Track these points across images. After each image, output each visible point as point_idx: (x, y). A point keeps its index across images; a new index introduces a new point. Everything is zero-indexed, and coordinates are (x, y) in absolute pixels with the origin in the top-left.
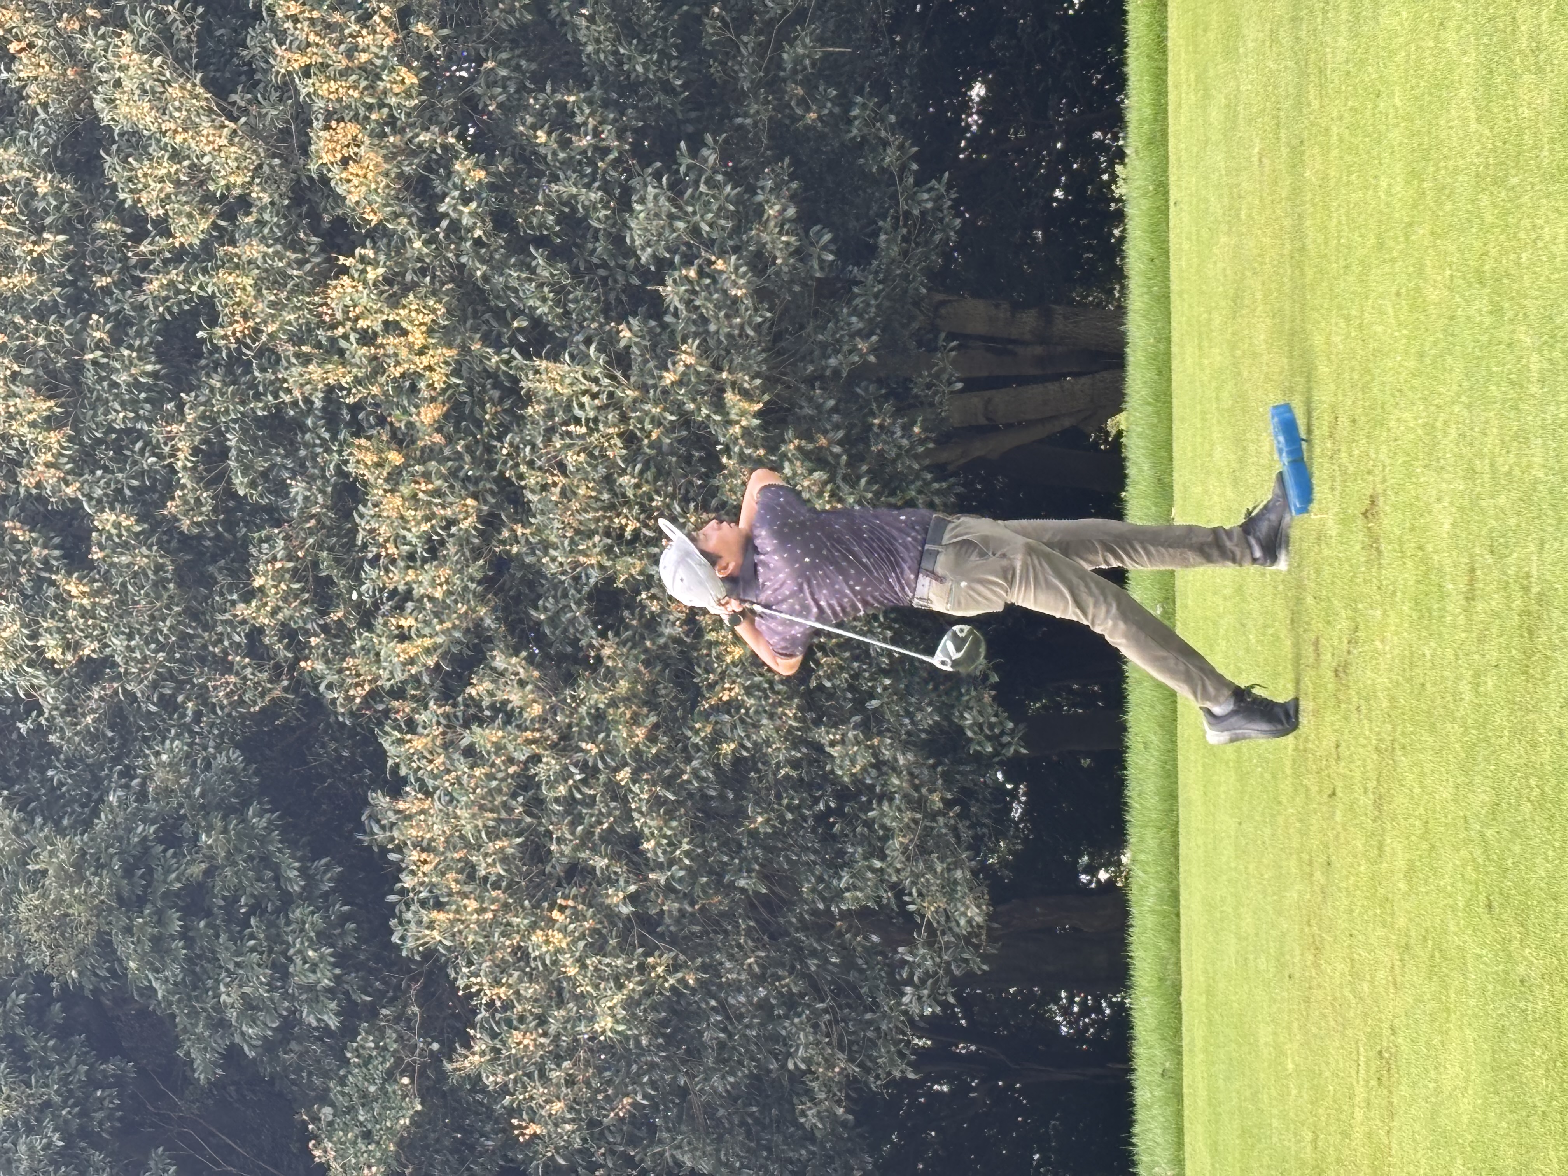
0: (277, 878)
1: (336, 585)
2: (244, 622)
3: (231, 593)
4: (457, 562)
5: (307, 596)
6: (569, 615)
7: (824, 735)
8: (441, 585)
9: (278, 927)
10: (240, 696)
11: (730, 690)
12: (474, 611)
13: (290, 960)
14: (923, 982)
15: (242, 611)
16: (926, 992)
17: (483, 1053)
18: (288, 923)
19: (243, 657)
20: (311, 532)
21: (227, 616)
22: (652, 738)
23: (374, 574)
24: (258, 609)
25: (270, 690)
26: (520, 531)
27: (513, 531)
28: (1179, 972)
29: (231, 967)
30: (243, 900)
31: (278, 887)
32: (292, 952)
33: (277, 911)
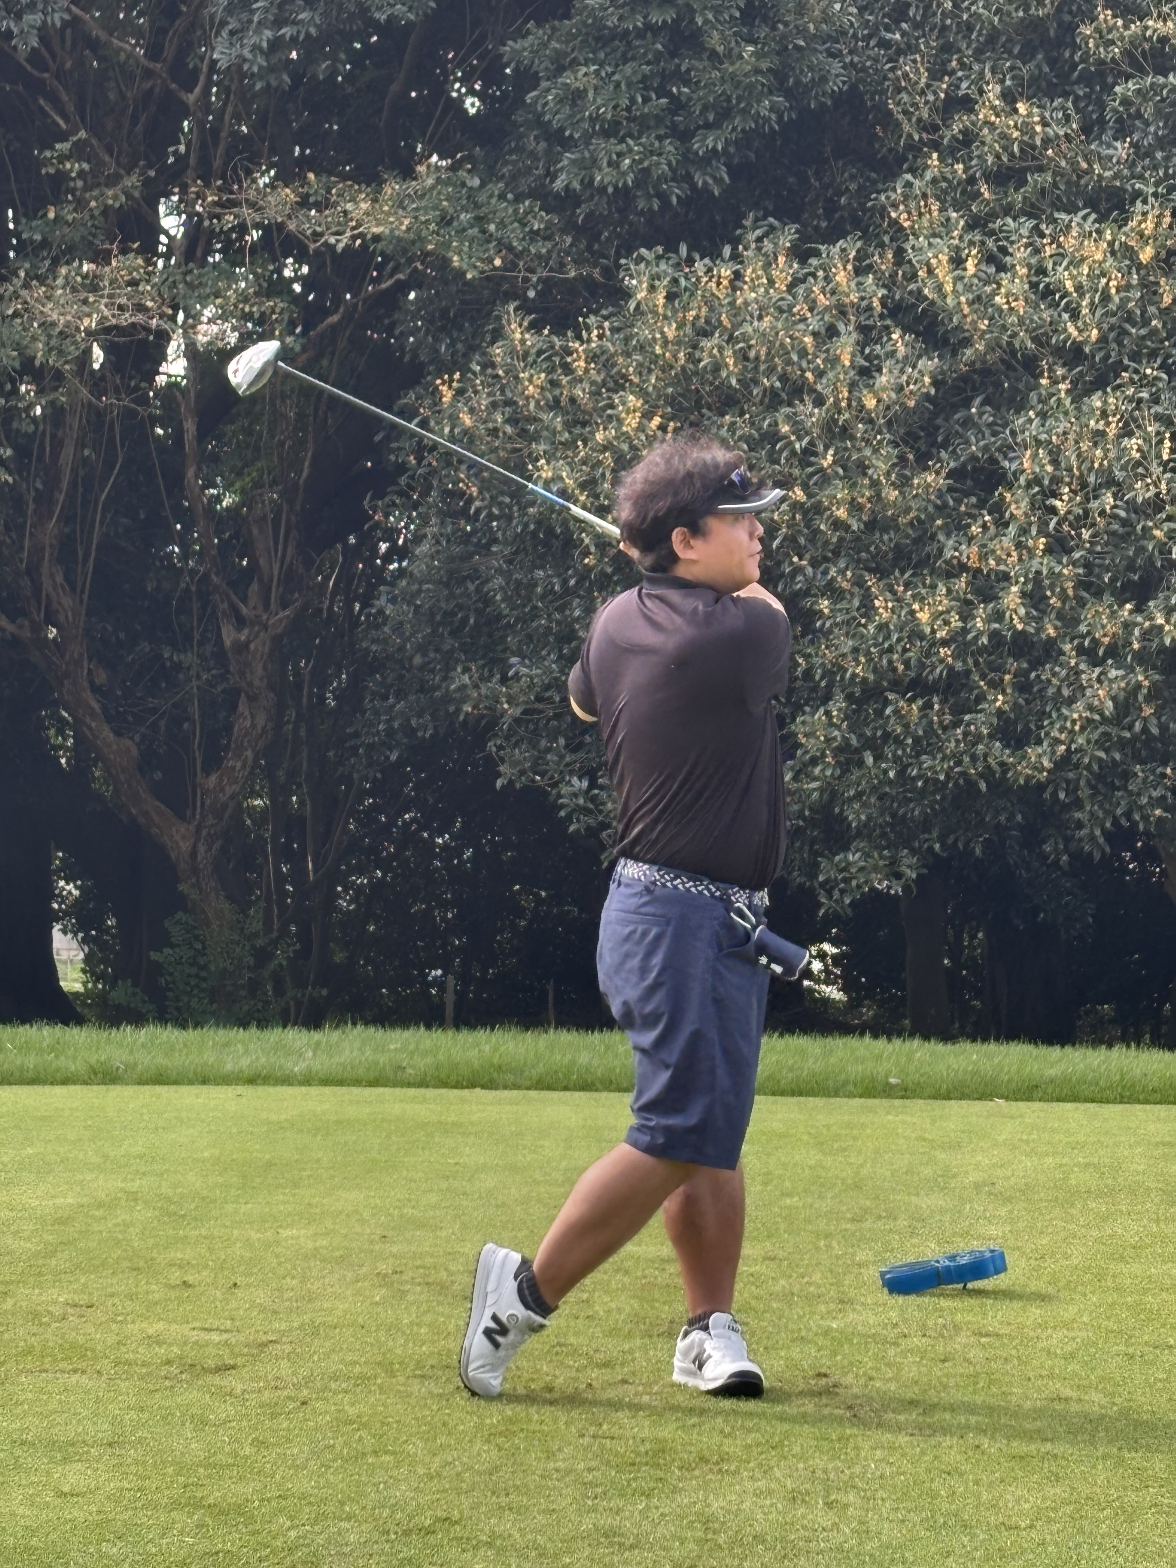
0: (708, 126)
1: (1016, 190)
2: (981, 92)
3: (1013, 78)
4: (1032, 321)
5: (1005, 159)
6: (973, 439)
7: (837, 706)
8: (1008, 303)
9: (657, 127)
10: (905, 88)
11: (886, 608)
12: (981, 337)
13: (622, 140)
14: (594, 799)
15: (993, 91)
16: (581, 801)
17: (523, 341)
18: (660, 138)
19: (946, 93)
20: (1073, 163)
21: (988, 75)
22: (837, 524)
23: (1024, 232)
24: (993, 108)
25: (909, 120)
26: (1062, 386)
27: (1064, 378)
28: (505, 1087)
29: (616, 77)
30: (686, 90)
31: (699, 127)
32: (630, 142)
33: (674, 126)
